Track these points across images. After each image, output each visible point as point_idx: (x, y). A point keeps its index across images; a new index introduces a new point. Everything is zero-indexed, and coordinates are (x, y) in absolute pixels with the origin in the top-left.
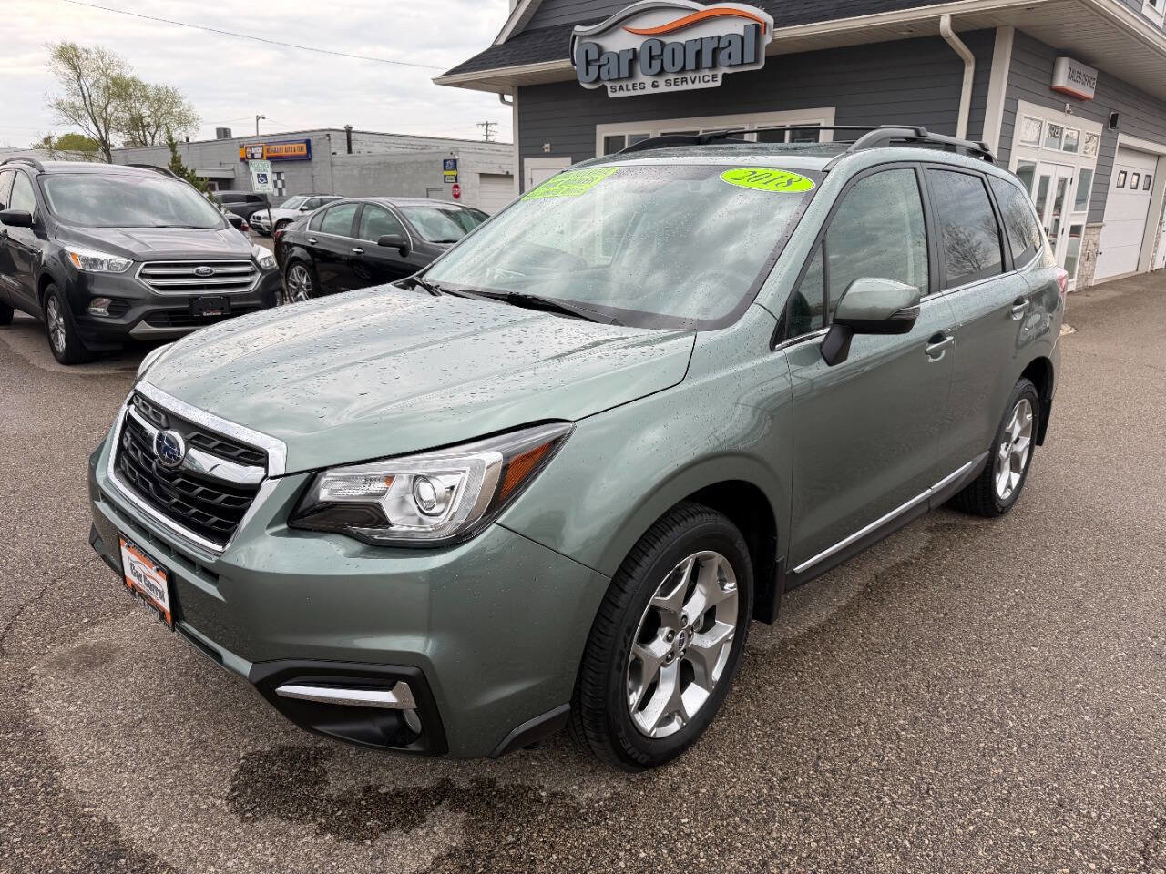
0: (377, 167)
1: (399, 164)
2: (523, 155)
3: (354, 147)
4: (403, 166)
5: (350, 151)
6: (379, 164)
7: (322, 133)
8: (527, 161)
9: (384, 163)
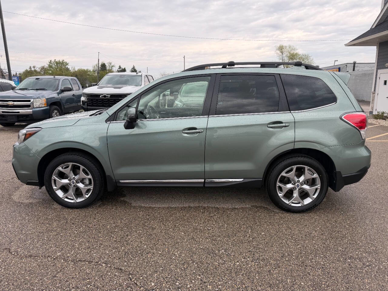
0: (361, 75)
1: (369, 74)
2: (377, 69)
3: (356, 69)
4: (371, 75)
5: (354, 70)
6: (362, 74)
7: (344, 65)
8: (379, 71)
9: (364, 74)
